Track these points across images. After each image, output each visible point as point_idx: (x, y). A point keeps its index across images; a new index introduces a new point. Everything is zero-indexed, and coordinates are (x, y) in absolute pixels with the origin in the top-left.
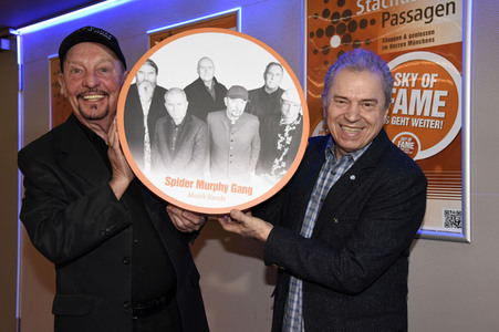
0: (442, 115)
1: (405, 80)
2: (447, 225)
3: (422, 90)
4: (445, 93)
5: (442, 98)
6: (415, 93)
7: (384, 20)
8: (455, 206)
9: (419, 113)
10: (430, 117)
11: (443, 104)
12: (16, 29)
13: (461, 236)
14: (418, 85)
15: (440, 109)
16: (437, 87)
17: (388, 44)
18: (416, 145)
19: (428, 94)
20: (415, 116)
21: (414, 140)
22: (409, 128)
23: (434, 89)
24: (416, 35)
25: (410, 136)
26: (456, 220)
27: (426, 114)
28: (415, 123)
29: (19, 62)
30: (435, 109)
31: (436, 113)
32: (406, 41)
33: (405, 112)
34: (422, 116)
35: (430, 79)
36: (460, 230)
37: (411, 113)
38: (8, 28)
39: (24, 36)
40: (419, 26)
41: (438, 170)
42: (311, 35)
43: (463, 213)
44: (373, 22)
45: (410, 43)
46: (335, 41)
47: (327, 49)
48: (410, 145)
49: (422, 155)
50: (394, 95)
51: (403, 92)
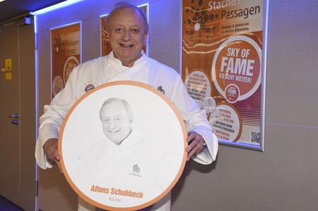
0: (251, 74)
1: (233, 52)
2: (252, 141)
3: (242, 58)
4: (253, 62)
5: (252, 64)
6: (238, 60)
7: (223, 15)
8: (257, 130)
9: (239, 73)
10: (245, 76)
11: (252, 68)
12: (33, 11)
13: (259, 147)
14: (239, 57)
15: (251, 71)
17: (224, 30)
18: (237, 92)
19: (244, 61)
20: (237, 74)
21: (236, 89)
22: (234, 81)
23: (248, 59)
24: (239, 25)
25: (234, 87)
26: (257, 138)
27: (243, 74)
28: (238, 78)
29: (35, 31)
30: (248, 71)
31: (248, 74)
32: (234, 29)
33: (232, 72)
34: (241, 75)
35: (246, 52)
36: (259, 144)
37: (236, 72)
38: (29, 11)
40: (241, 20)
41: (249, 108)
42: (184, 23)
43: (260, 134)
44: (217, 16)
45: (236, 30)
46: (197, 27)
47: (193, 32)
48: (234, 92)
49: (240, 98)
50: (227, 62)
51: (231, 59)
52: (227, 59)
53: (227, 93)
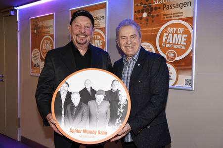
0: (185, 44)
1: (172, 30)
2: (186, 85)
3: (178, 34)
4: (186, 36)
5: (185, 38)
6: (175, 35)
7: (164, 8)
8: (189, 78)
9: (176, 43)
10: (181, 45)
11: (185, 40)
12: (16, 7)
13: (191, 89)
14: (176, 33)
15: (184, 42)
16: (183, 33)
17: (165, 17)
18: (175, 55)
19: (180, 36)
20: (175, 44)
21: (174, 53)
22: (172, 48)
23: (182, 34)
24: (176, 13)
25: (172, 52)
26: (189, 83)
27: (179, 43)
28: (175, 46)
29: (18, 20)
30: (183, 41)
31: (183, 43)
32: (172, 16)
33: (171, 42)
34: (178, 44)
35: (181, 30)
36: (191, 86)
37: (174, 43)
38: (13, 7)
39: (20, 10)
40: (177, 10)
41: (183, 64)
42: (135, 12)
43: (191, 80)
44: (160, 8)
45: (174, 16)
46: (145, 15)
47: (141, 18)
48: (173, 55)
49: (177, 59)
50: (167, 36)
51: (171, 35)
52: (167, 34)
53: (167, 56)
